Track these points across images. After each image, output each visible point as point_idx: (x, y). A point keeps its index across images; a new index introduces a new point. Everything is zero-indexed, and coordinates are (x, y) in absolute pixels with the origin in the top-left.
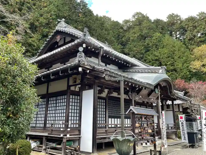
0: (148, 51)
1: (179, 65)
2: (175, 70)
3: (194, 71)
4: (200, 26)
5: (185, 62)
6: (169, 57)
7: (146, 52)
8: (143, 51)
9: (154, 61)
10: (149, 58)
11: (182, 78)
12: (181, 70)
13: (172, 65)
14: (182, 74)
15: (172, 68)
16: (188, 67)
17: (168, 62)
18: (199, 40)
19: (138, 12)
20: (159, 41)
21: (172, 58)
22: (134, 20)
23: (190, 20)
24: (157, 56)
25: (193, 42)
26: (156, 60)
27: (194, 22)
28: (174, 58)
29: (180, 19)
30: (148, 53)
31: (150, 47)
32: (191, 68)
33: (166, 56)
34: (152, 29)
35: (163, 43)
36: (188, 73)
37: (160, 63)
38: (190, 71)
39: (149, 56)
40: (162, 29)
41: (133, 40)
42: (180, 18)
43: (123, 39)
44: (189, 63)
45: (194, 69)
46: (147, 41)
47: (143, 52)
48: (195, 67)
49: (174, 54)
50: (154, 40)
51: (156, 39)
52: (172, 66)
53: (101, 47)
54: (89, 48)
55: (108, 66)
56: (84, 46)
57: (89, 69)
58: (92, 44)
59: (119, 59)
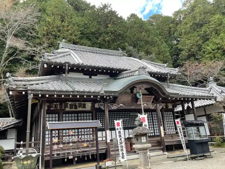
0: (208, 39)
7: (203, 43)
9: (216, 51)
10: (208, 48)
20: (220, 25)
22: (185, 8)
24: (219, 43)
26: (218, 49)
30: (207, 42)
31: (208, 35)
34: (208, 13)
39: (208, 46)
43: (175, 35)
46: (203, 29)
47: (200, 43)
50: (213, 25)
51: (215, 22)
53: (65, 63)
54: (52, 66)
55: (93, 77)
56: (45, 66)
57: (24, 91)
58: (53, 62)
59: (98, 68)
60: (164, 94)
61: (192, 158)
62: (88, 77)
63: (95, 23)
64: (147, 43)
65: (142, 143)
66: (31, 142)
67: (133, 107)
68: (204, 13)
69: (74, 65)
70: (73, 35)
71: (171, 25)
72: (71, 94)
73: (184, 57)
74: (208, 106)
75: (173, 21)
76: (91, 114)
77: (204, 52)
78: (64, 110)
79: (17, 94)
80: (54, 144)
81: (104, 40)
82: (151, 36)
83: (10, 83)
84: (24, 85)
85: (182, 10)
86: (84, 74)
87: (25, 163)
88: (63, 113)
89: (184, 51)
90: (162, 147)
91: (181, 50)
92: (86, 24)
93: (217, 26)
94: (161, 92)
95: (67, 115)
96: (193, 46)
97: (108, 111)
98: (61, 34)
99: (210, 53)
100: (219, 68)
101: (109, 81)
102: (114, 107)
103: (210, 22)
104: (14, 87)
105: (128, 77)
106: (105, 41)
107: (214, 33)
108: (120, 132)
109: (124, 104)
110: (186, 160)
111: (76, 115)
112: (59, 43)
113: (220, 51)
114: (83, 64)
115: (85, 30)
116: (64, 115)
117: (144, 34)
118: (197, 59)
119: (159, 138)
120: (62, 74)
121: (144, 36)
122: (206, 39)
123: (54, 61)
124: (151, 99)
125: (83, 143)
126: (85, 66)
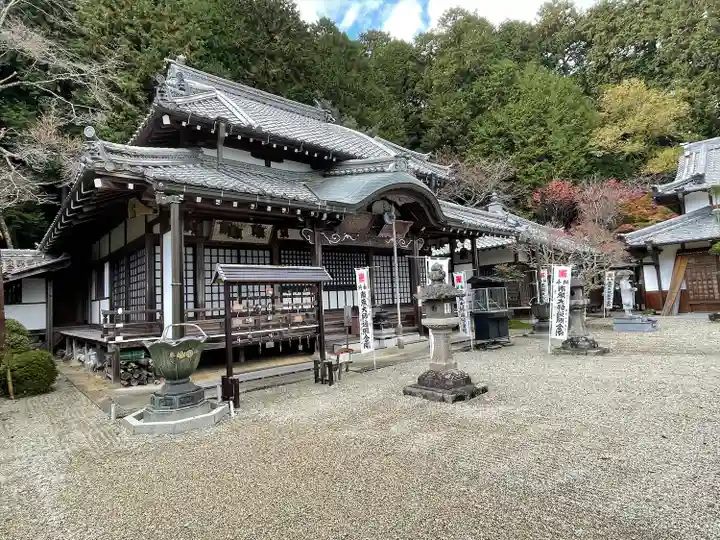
0: (481, 111)
1: (557, 142)
2: (548, 157)
3: (599, 154)
4: (627, 27)
5: (577, 131)
6: (532, 123)
7: (473, 116)
8: (467, 115)
9: (494, 139)
10: (482, 130)
11: (565, 176)
12: (564, 154)
13: (540, 143)
14: (567, 164)
15: (539, 151)
16: (583, 144)
17: (528, 137)
18: (623, 66)
19: (454, 7)
20: (509, 83)
21: (542, 125)
22: (444, 31)
23: (602, 12)
24: (502, 124)
25: (605, 75)
26: (500, 135)
27: (612, 15)
28: (546, 126)
29: (573, 14)
30: (480, 116)
31: (483, 102)
32: (591, 146)
33: (523, 120)
34: (489, 51)
35: (519, 86)
36: (583, 160)
37: (510, 140)
38: (589, 156)
39: (481, 125)
40: (524, 49)
41: (440, 88)
42: (573, 11)
44: (587, 135)
45: (600, 148)
46: (477, 85)
47: (467, 117)
48: (601, 144)
49: (545, 112)
50: (495, 80)
51: (501, 76)
52: (540, 146)
53: (218, 119)
54: (184, 124)
55: (273, 165)
56: (166, 120)
57: (131, 181)
58: (187, 114)
59: (293, 144)
60: (436, 219)
61: (477, 347)
62: (262, 163)
63: (240, 23)
64: (361, 97)
65: (443, 316)
66: (153, 310)
67: (369, 243)
68: (483, 51)
69: (238, 129)
70: (187, 46)
71: (411, 64)
72: (258, 200)
73: (431, 144)
74: (495, 250)
75: (414, 56)
76: (267, 253)
77: (472, 138)
78: (208, 238)
79: (113, 187)
80: (235, 315)
81: (266, 74)
82: (371, 84)
83: (97, 156)
84: (132, 166)
85: (435, 33)
86: (255, 155)
87: (181, 355)
88: (206, 247)
89: (432, 130)
90: (416, 327)
91: (425, 127)
92: (216, 22)
93: (502, 86)
94: (431, 215)
95: (214, 251)
96: (451, 120)
97: (320, 249)
98: (152, 36)
99: (484, 141)
100: (498, 176)
101: (310, 179)
102: (333, 240)
103: (490, 72)
104: (110, 168)
105: (366, 175)
106: (268, 76)
107: (495, 99)
108: (363, 294)
109: (353, 234)
110: (467, 349)
111: (235, 252)
112: (170, 63)
113: (501, 140)
114: (259, 127)
115: (216, 37)
116: (207, 251)
117: (354, 73)
118: (456, 151)
119: (412, 309)
120: (200, 147)
121: (356, 80)
122: (478, 108)
123: (188, 110)
124: (405, 229)
125: (292, 314)
126: (265, 136)
